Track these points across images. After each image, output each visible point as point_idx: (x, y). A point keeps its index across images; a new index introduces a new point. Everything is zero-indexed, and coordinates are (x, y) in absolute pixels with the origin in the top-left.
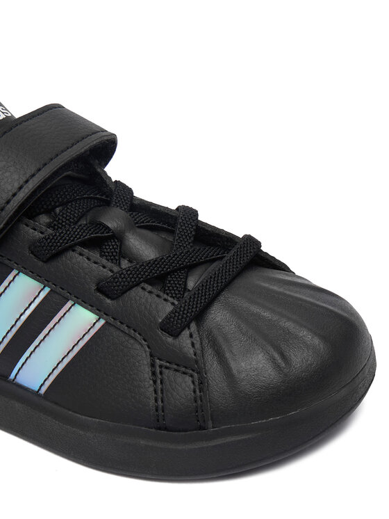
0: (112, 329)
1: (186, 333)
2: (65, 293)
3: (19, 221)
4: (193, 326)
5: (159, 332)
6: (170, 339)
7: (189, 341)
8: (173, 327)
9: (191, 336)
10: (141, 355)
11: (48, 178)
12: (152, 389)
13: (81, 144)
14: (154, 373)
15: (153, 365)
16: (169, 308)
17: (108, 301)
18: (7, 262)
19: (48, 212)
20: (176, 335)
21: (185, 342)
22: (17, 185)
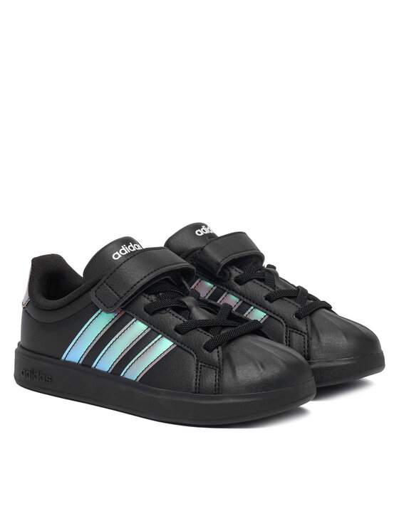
0: (180, 349)
1: (216, 350)
2: (159, 331)
3: (141, 294)
4: (220, 348)
5: (203, 349)
6: (207, 352)
7: (217, 355)
8: (209, 348)
9: (218, 352)
10: (192, 361)
11: (152, 279)
12: (195, 375)
13: (174, 266)
14: (197, 368)
15: (197, 365)
16: (209, 338)
17: (179, 335)
18: (131, 314)
19: (156, 294)
20: (210, 351)
21: (215, 355)
22: (144, 275)
